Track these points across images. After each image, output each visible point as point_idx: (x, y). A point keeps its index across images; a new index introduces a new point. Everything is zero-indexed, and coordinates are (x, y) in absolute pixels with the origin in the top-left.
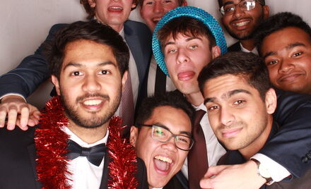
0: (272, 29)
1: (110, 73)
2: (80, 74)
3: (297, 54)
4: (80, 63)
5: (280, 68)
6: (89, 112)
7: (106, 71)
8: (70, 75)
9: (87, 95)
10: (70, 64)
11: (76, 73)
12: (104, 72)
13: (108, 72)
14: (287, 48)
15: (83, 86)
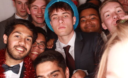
0: (85, 8)
1: (30, 41)
2: (19, 37)
3: (93, 18)
4: (21, 33)
5: (86, 23)
6: (18, 52)
7: (28, 39)
8: (15, 36)
9: (19, 46)
10: (17, 32)
11: (17, 36)
12: (28, 40)
13: (29, 40)
14: (89, 15)
15: (19, 42)
